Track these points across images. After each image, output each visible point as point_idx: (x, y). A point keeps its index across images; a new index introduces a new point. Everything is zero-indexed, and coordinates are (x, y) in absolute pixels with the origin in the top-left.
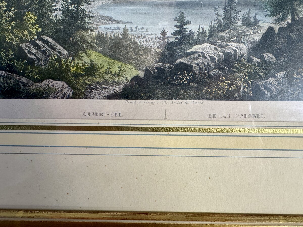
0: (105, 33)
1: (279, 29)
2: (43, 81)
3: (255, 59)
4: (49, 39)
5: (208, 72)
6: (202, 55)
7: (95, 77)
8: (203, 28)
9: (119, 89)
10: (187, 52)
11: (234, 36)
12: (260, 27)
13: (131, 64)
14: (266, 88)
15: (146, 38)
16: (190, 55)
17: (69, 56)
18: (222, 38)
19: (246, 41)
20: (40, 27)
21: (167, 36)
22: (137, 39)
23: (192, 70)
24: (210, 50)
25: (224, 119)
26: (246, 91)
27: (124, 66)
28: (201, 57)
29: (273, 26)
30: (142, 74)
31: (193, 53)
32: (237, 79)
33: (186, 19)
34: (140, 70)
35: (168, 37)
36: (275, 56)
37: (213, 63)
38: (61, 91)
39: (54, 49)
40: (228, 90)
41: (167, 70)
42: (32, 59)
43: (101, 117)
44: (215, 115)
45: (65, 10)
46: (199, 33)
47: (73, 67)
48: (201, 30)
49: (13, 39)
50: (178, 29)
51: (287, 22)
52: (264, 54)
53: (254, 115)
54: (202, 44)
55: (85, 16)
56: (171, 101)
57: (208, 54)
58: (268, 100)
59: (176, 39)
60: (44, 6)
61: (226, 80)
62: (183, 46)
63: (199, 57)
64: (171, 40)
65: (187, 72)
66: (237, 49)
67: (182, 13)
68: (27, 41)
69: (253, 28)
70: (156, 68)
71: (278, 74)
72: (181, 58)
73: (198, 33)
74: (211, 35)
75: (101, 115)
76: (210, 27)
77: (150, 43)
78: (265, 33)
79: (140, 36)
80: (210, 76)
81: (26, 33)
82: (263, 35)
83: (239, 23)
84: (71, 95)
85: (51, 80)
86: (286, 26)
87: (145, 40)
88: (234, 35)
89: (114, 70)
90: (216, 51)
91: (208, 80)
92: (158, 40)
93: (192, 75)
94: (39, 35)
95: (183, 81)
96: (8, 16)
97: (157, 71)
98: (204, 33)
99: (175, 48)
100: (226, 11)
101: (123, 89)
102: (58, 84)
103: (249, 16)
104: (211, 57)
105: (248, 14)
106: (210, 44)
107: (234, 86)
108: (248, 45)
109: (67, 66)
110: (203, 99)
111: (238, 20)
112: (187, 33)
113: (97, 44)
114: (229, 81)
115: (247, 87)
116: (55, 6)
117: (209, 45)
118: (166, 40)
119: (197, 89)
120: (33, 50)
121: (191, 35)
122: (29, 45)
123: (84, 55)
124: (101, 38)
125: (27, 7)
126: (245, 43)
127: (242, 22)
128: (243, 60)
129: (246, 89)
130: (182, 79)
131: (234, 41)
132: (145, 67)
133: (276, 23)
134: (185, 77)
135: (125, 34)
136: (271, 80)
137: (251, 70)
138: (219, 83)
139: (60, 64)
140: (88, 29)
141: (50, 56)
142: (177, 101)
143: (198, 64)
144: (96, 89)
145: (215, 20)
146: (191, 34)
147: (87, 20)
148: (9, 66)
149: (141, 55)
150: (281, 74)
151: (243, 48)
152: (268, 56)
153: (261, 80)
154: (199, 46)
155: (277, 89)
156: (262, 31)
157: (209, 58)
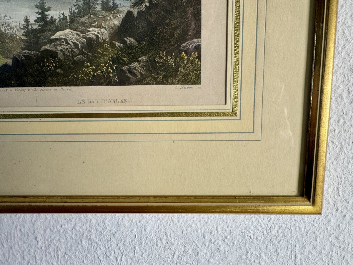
1: (138, 12)
3: (117, 44)
5: (73, 58)
6: (65, 41)
8: (63, 14)
10: (50, 39)
11: (95, 22)
12: (119, 12)
14: (130, 72)
15: (11, 25)
16: (54, 42)
18: (83, 24)
19: (107, 26)
21: (30, 23)
22: (1, 27)
23: (57, 57)
24: (73, 36)
25: (92, 104)
26: (111, 76)
28: (65, 44)
29: (132, 10)
30: (10, 62)
31: (56, 39)
32: (102, 64)
33: (46, 6)
34: (7, 58)
35: (31, 24)
36: (136, 41)
37: (76, 49)
40: (94, 76)
41: (33, 57)
44: (83, 101)
46: (60, 19)
48: (62, 16)
50: (40, 16)
51: (145, 5)
53: (121, 100)
54: (63, 30)
56: (40, 88)
57: (70, 40)
58: (134, 85)
59: (39, 26)
61: (91, 66)
62: (46, 33)
63: (63, 44)
64: (35, 27)
65: (52, 59)
66: (99, 35)
69: (112, 13)
70: (22, 55)
71: (140, 58)
72: (45, 45)
73: (59, 19)
74: (72, 21)
76: (70, 12)
77: (14, 31)
78: (125, 18)
79: (4, 24)
80: (74, 62)
82: (123, 19)
83: (99, 8)
86: (145, 9)
87: (9, 28)
88: (95, 20)
90: (78, 37)
91: (73, 66)
92: (22, 27)
93: (57, 62)
95: (50, 67)
97: (24, 58)
98: (65, 19)
103: (108, 1)
104: (74, 43)
106: (71, 29)
107: (99, 71)
108: (109, 30)
110: (70, 85)
111: (97, 4)
112: (49, 19)
114: (93, 67)
115: (112, 72)
117: (71, 31)
118: (30, 27)
119: (64, 75)
121: (52, 21)
126: (106, 28)
127: (101, 7)
128: (106, 45)
129: (111, 74)
130: (48, 66)
131: (95, 27)
132: (12, 55)
133: (134, 6)
134: (52, 65)
136: (135, 64)
137: (114, 55)
138: (84, 69)
142: (46, 88)
143: (61, 50)
145: (75, 6)
146: (53, 20)
149: (7, 43)
150: (144, 58)
151: (104, 34)
152: (130, 40)
153: (124, 65)
154: (61, 32)
155: (141, 74)
156: (122, 16)
157: (72, 44)
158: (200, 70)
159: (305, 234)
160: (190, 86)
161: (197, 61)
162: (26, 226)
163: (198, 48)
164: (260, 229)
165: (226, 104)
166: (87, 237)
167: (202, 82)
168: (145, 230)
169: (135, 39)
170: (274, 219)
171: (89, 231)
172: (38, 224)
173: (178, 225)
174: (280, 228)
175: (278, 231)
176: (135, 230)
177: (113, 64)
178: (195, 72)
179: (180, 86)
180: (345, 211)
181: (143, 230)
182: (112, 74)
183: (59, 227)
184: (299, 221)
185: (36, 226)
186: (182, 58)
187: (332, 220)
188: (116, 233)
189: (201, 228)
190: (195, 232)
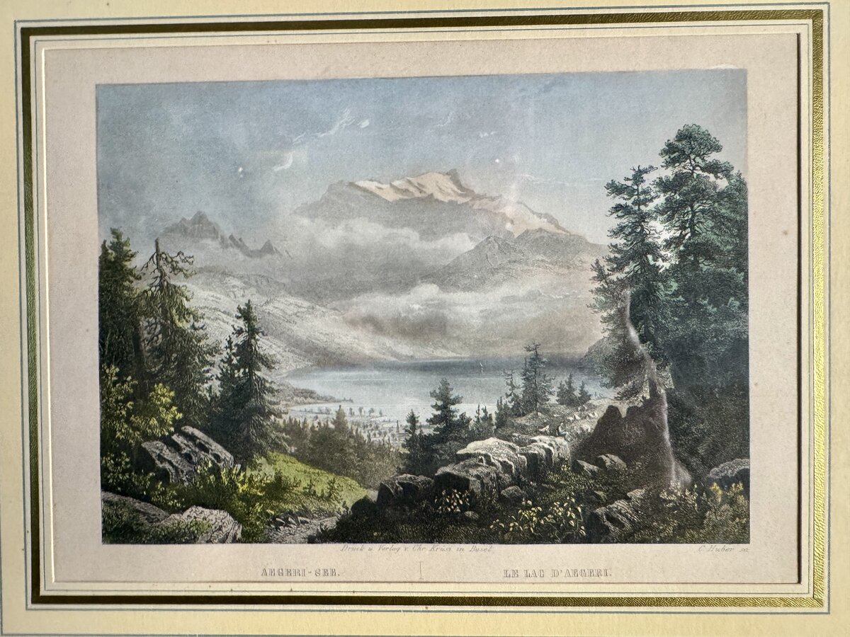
0: (302, 421)
1: (629, 409)
2: (184, 510)
3: (587, 466)
4: (197, 433)
5: (499, 492)
6: (486, 460)
7: (286, 502)
8: (485, 411)
9: (330, 523)
10: (456, 455)
11: (545, 424)
12: (593, 407)
13: (353, 477)
14: (610, 519)
15: (380, 428)
16: (463, 460)
17: (235, 462)
18: (523, 428)
19: (567, 433)
20: (179, 411)
21: (418, 424)
22: (362, 431)
23: (467, 488)
24: (501, 451)
25: (532, 579)
26: (573, 525)
27: (340, 481)
28: (484, 464)
29: (617, 404)
30: (373, 495)
31: (468, 456)
32: (555, 504)
33: (454, 394)
34: (369, 487)
35: (421, 427)
36: (623, 460)
37: (506, 475)
38: (220, 529)
39: (206, 450)
40: (538, 524)
41: (420, 487)
42: (165, 470)
43: (298, 578)
44: (516, 573)
45: (226, 379)
46: (478, 419)
47: (243, 483)
48: (482, 414)
49: (128, 434)
50: (439, 413)
51: (643, 397)
52: (603, 457)
53: (591, 572)
54: (483, 439)
55: (264, 389)
56: (431, 545)
57: (496, 458)
58: (616, 543)
59: (436, 430)
60: (187, 371)
61: (534, 506)
62: (448, 444)
63: (481, 464)
64: (426, 432)
65: (458, 491)
66: (551, 448)
67: (445, 384)
68: (155, 438)
69: (579, 409)
70: (399, 483)
71: (631, 493)
72: (446, 465)
73: (476, 419)
74: (501, 423)
75: (297, 573)
76: (499, 407)
77: (386, 438)
78: (603, 418)
79: (369, 424)
80: (502, 499)
81: (154, 422)
82: (598, 422)
83: (553, 399)
84: (239, 536)
85: (200, 509)
86: (641, 404)
87: (377, 432)
88: (545, 421)
89: (321, 488)
90: (512, 452)
91: (498, 506)
92: (403, 432)
93: (468, 497)
94: (178, 424)
95: (452, 507)
96: (119, 392)
97: (402, 489)
98: (487, 418)
99: (435, 446)
100: (527, 379)
101: (337, 523)
102: (215, 516)
103: (570, 387)
104: (504, 464)
105: (569, 383)
106: (499, 438)
107: (550, 516)
108: (572, 440)
109: (232, 482)
110: (491, 542)
111: (551, 393)
112: (456, 419)
113: (286, 440)
114: (539, 508)
115: (574, 517)
116: (208, 371)
117: (499, 440)
118: (418, 432)
119: (480, 523)
120: (167, 454)
121: (463, 423)
122: (160, 444)
123: (262, 460)
124: (295, 430)
125: (156, 375)
126: (566, 436)
127: (557, 398)
128: (565, 468)
129: (572, 522)
131: (544, 433)
132: (379, 482)
133: (621, 399)
134: (456, 502)
135: (340, 420)
136: (620, 504)
137: (579, 487)
138: (520, 511)
139: (219, 478)
140: (270, 413)
141: (199, 463)
142: (441, 546)
143: (478, 477)
144: (287, 524)
145: (508, 396)
146: (464, 421)
147: (268, 397)
148: (120, 484)
149: (371, 460)
150: (637, 494)
151: (562, 446)
152: (610, 459)
153: (599, 505)
154: (479, 443)
155: (632, 522)
156: (598, 415)
157: (498, 464)
158: (748, 516)
160: (728, 546)
161: (741, 499)
163: (744, 477)
165: (799, 581)
167: (752, 539)
169: (623, 458)
177: (579, 500)
178: (737, 520)
179: (708, 546)
182: (575, 521)
186: (709, 494)
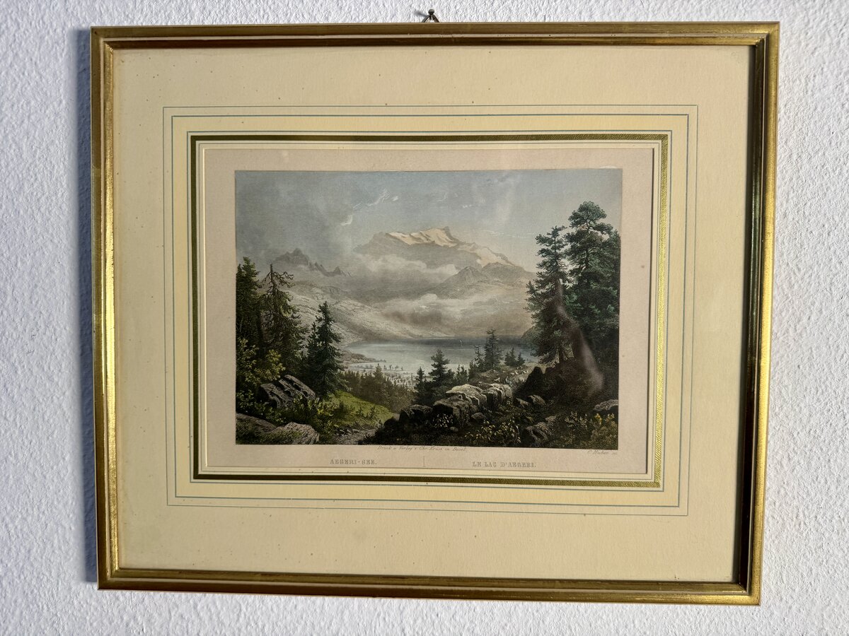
0: (356, 372)
1: (547, 369)
2: (285, 424)
3: (522, 402)
4: (294, 379)
5: (470, 416)
6: (463, 397)
7: (345, 420)
8: (463, 368)
9: (372, 433)
10: (446, 394)
11: (498, 377)
12: (526, 367)
13: (385, 406)
14: (535, 433)
16: (449, 397)
17: (316, 397)
18: (484, 379)
19: (511, 382)
20: (283, 366)
21: (424, 376)
22: (391, 379)
23: (452, 413)
24: (472, 392)
25: (489, 468)
26: (513, 436)
27: (378, 408)
28: (462, 399)
29: (540, 366)
30: (397, 416)
31: (452, 394)
32: (503, 423)
33: (444, 358)
34: (394, 412)
37: (475, 406)
38: (306, 436)
39: (299, 389)
40: (493, 435)
41: (425, 413)
42: (274, 401)
43: (352, 465)
44: (479, 463)
45: (312, 347)
46: (459, 373)
47: (320, 408)
48: (461, 370)
49: (253, 379)
50: (436, 369)
51: (555, 362)
52: (532, 397)
53: (524, 464)
54: (462, 385)
55: (335, 354)
56: (430, 447)
57: (469, 396)
58: (539, 447)
59: (434, 379)
60: (289, 342)
61: (490, 424)
62: (441, 387)
63: (460, 399)
64: (428, 380)
65: (446, 415)
66: (501, 391)
67: (439, 352)
68: (268, 381)
69: (518, 368)
70: (412, 410)
71: (548, 418)
72: (440, 400)
73: (457, 373)
74: (472, 376)
75: (352, 462)
76: (471, 366)
77: (405, 384)
78: (531, 374)
80: (472, 420)
81: (268, 372)
82: (529, 376)
83: (502, 362)
84: (318, 440)
85: (295, 424)
86: (554, 366)
88: (498, 375)
89: (366, 412)
90: (478, 393)
91: (470, 424)
92: (415, 380)
93: (452, 418)
94: (283, 374)
95: (443, 425)
96: (248, 354)
97: (413, 413)
98: (464, 373)
99: (433, 389)
100: (487, 350)
101: (376, 433)
102: (304, 428)
103: (513, 355)
104: (473, 399)
105: (512, 353)
106: (471, 385)
107: (500, 431)
108: (513, 386)
109: (314, 408)
110: (465, 445)
111: (501, 359)
112: (446, 373)
113: (347, 384)
114: (493, 426)
115: (514, 432)
116: (301, 343)
118: (423, 380)
119: (459, 434)
120: (276, 391)
122: (272, 385)
123: (332, 395)
124: (352, 378)
125: (270, 345)
126: (510, 384)
127: (505, 362)
128: (509, 402)
129: (513, 434)
130: (441, 423)
131: (497, 382)
132: (400, 409)
133: (542, 363)
134: (445, 421)
135: (378, 373)
136: (541, 425)
137: (517, 414)
138: (482, 428)
139: (306, 405)
140: (337, 368)
141: (294, 397)
142: (436, 447)
143: (458, 406)
144: (346, 433)
145: (476, 360)
146: (450, 374)
147: (336, 358)
148: (247, 408)
149: (396, 396)
150: (552, 418)
151: (508, 390)
152: (536, 398)
153: (529, 425)
154: (459, 387)
155: (548, 435)
156: (528, 372)
157: (470, 400)
158: (617, 434)
159: (742, 630)
160: (605, 451)
161: (613, 423)
162: (392, 614)
163: (615, 410)
164: (687, 623)
165: (647, 473)
166: (469, 630)
167: (619, 447)
168: (543, 622)
169: (543, 398)
170: (705, 611)
171: (472, 622)
172: (408, 610)
173: (586, 615)
174: (711, 622)
175: (709, 626)
176: (531, 621)
177: (517, 421)
178: (611, 436)
179: (593, 451)
180: (790, 602)
181: (541, 622)
182: (515, 434)
183: (434, 617)
184: (735, 613)
185: (404, 614)
186: (596, 420)
187: (775, 612)
188: (506, 625)
189: (614, 621)
190: (607, 626)
